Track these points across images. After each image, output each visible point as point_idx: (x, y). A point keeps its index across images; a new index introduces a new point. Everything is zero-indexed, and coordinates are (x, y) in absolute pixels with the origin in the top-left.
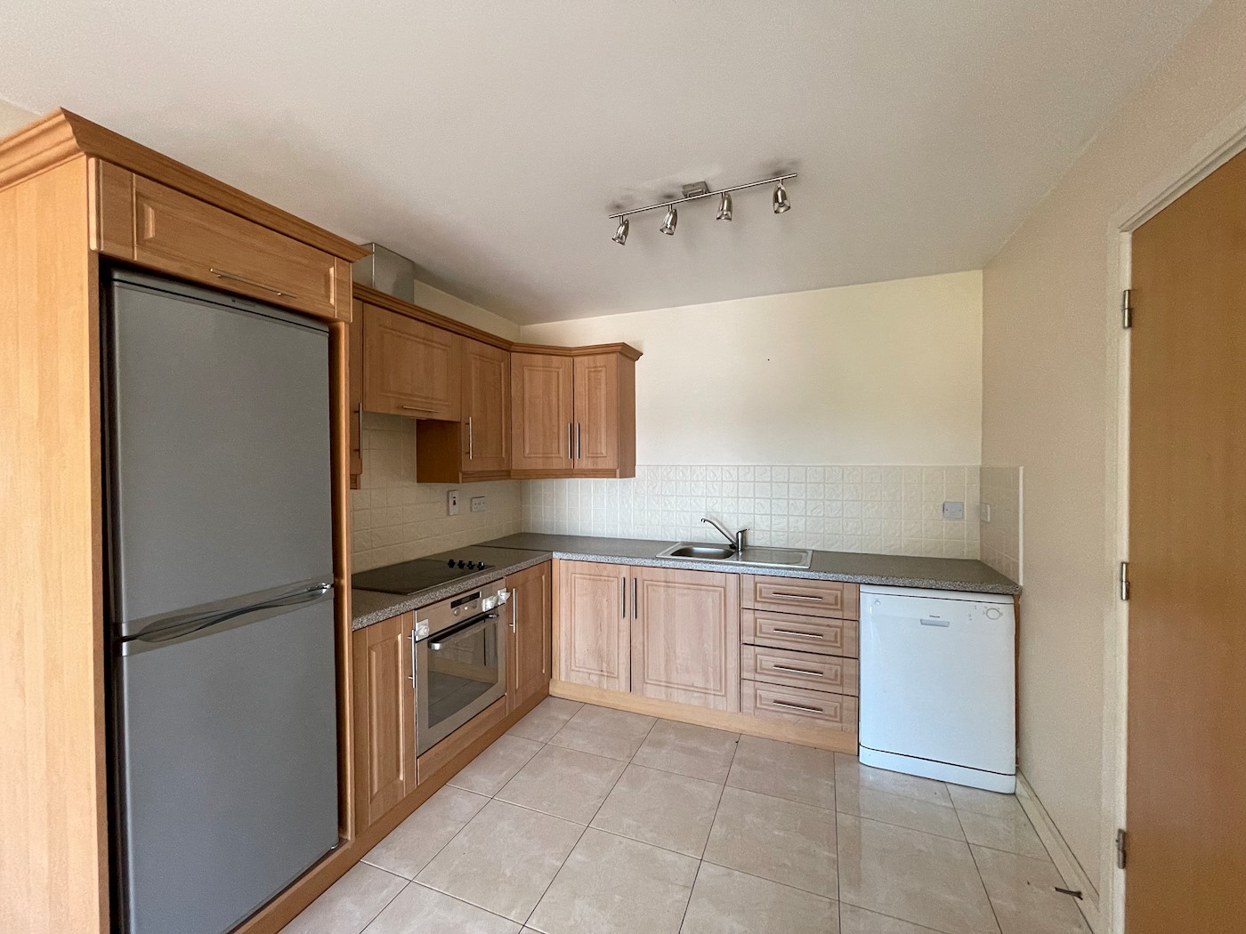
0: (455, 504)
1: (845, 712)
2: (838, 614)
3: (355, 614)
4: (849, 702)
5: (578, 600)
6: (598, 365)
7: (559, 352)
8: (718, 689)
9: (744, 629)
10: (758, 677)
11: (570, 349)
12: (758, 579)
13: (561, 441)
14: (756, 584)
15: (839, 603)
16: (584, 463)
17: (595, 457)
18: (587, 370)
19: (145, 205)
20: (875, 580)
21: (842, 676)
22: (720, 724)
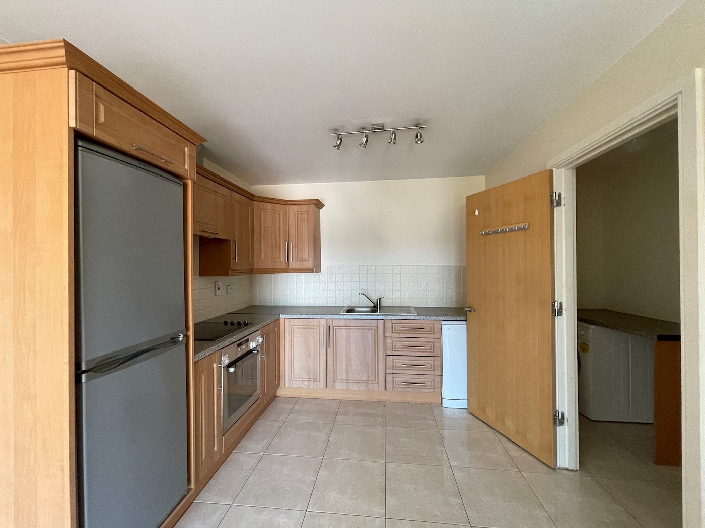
0: (219, 289)
1: (436, 383)
2: (432, 336)
3: (195, 353)
4: (437, 378)
5: (296, 340)
6: (303, 210)
7: (280, 202)
8: (374, 380)
9: (387, 348)
10: (394, 371)
11: (286, 201)
12: (393, 321)
13: (282, 251)
14: (393, 324)
15: (432, 331)
16: (294, 264)
17: (301, 261)
18: (296, 213)
19: (99, 102)
20: (448, 318)
21: (434, 366)
22: (376, 398)
